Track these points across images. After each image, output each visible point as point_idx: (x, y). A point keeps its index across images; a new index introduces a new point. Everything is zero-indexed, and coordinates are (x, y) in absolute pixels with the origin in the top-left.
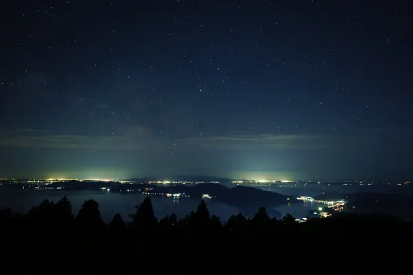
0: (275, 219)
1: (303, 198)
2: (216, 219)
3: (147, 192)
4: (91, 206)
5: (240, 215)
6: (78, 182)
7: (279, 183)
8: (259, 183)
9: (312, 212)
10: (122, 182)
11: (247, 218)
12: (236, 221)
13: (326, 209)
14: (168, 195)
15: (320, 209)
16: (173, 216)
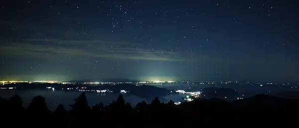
0: (163, 103)
1: (179, 91)
2: (129, 105)
3: (83, 89)
5: (144, 101)
7: (166, 83)
8: (155, 83)
9: (183, 98)
10: (64, 83)
11: (148, 103)
12: (142, 105)
13: (191, 97)
14: (98, 91)
15: (188, 97)
16: (101, 104)
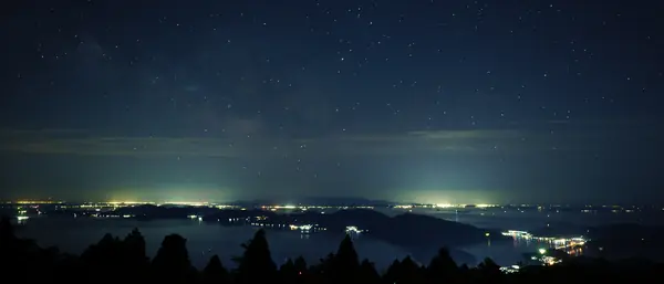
0: (465, 266)
1: (512, 233)
2: (368, 265)
3: (260, 222)
4: (174, 244)
5: (408, 258)
6: (155, 207)
7: (471, 208)
8: (438, 209)
9: (528, 256)
10: (220, 207)
11: (420, 265)
12: (402, 269)
13: (552, 252)
14: (292, 227)
15: (542, 251)
16: (301, 261)
